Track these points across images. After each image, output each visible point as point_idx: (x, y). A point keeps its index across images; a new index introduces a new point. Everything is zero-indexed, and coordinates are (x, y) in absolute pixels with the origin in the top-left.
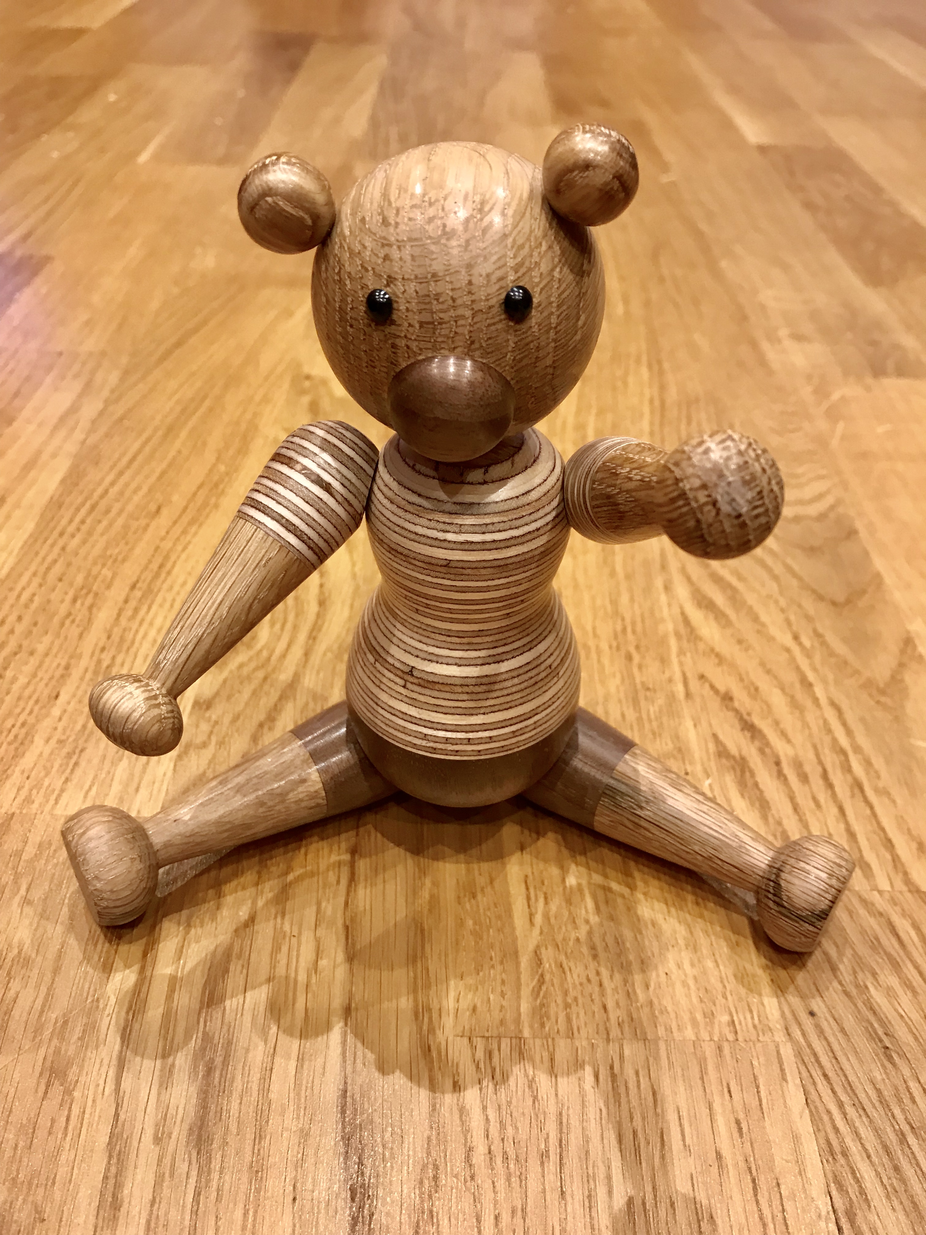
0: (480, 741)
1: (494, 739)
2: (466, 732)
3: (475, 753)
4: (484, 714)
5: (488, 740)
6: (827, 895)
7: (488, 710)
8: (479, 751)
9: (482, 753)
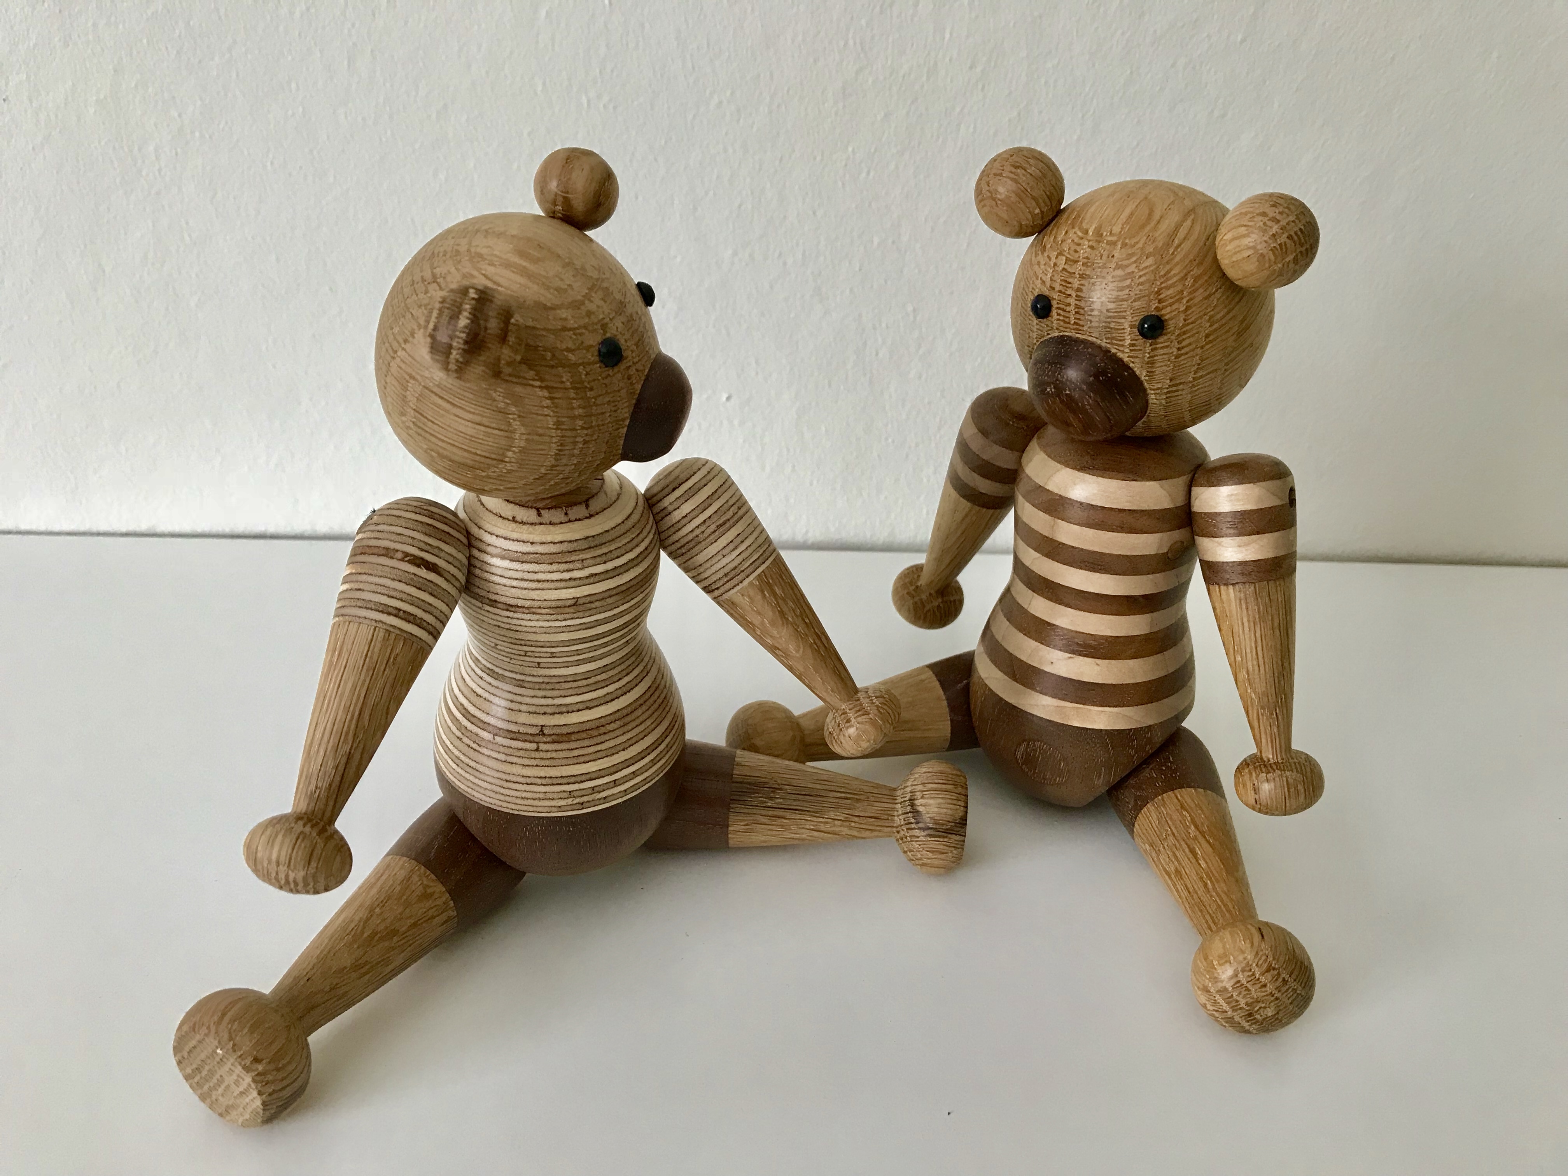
0: (627, 779)
1: (638, 773)
2: (611, 774)
3: (623, 794)
4: (624, 750)
5: (632, 776)
6: (959, 803)
7: (627, 745)
8: (625, 791)
9: (628, 792)
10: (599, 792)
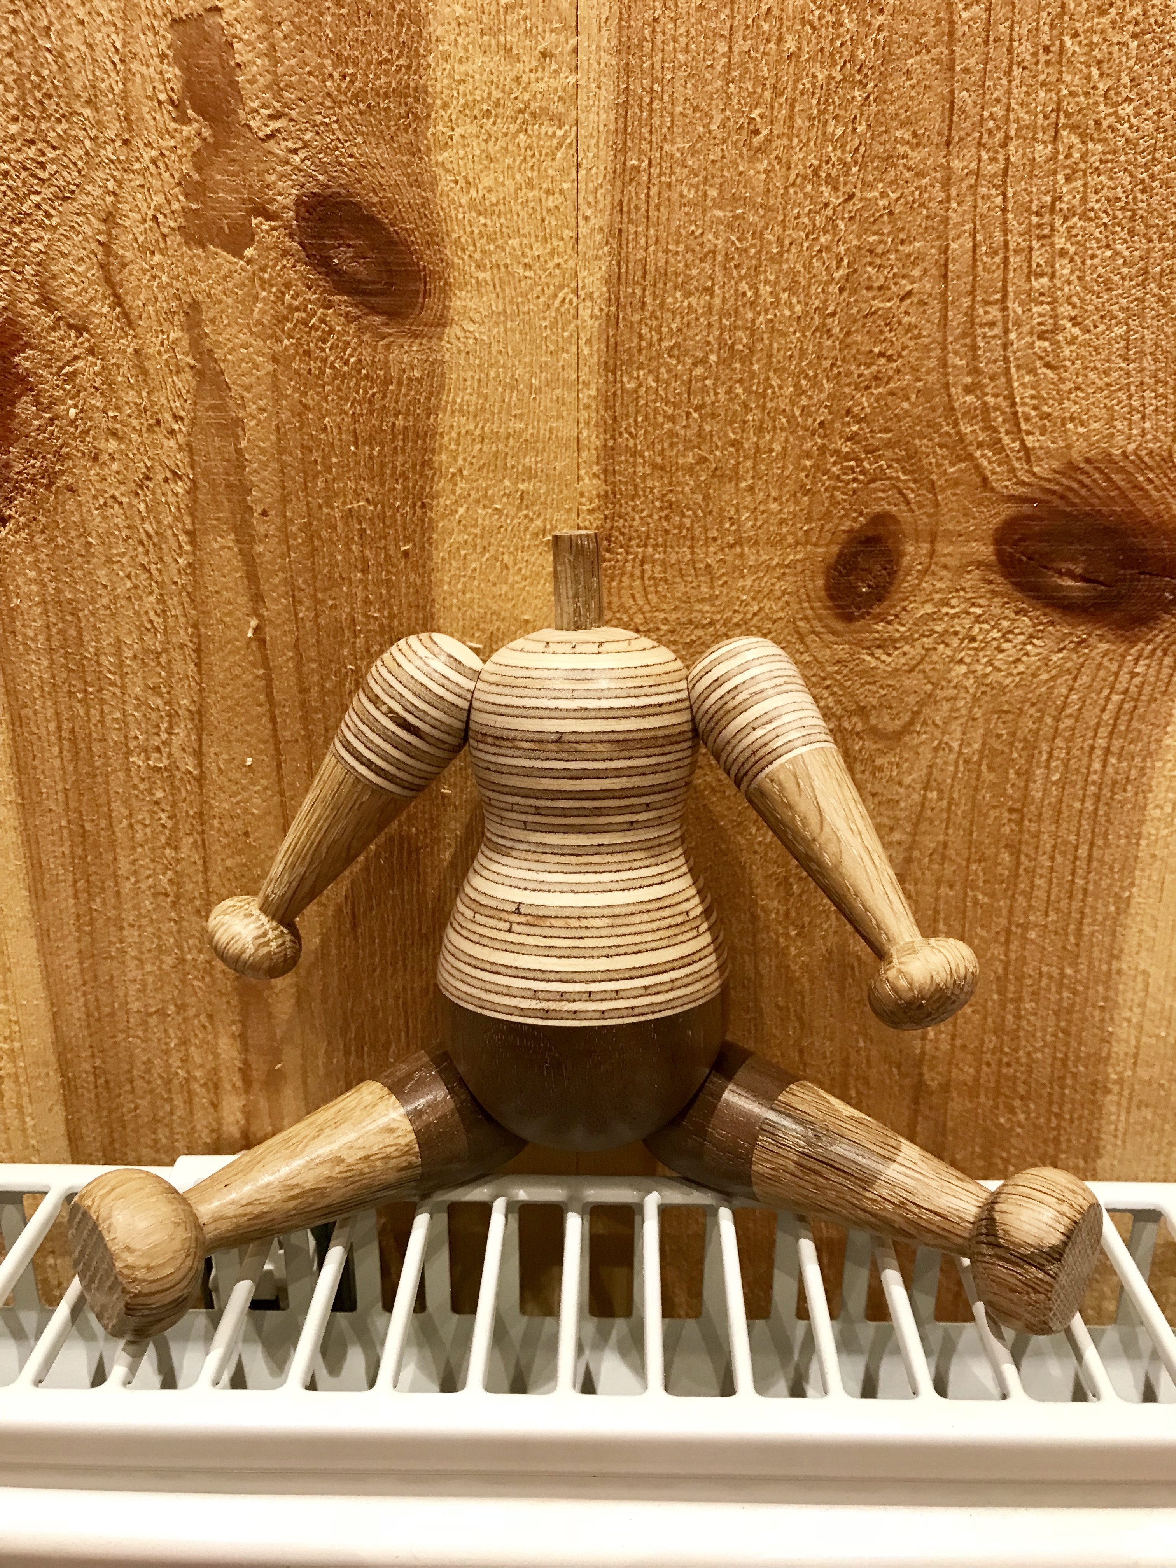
4: (607, 956)
10: (569, 1001)
